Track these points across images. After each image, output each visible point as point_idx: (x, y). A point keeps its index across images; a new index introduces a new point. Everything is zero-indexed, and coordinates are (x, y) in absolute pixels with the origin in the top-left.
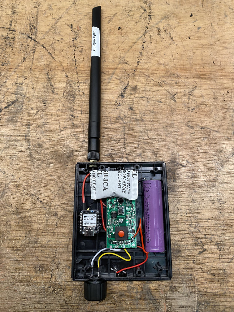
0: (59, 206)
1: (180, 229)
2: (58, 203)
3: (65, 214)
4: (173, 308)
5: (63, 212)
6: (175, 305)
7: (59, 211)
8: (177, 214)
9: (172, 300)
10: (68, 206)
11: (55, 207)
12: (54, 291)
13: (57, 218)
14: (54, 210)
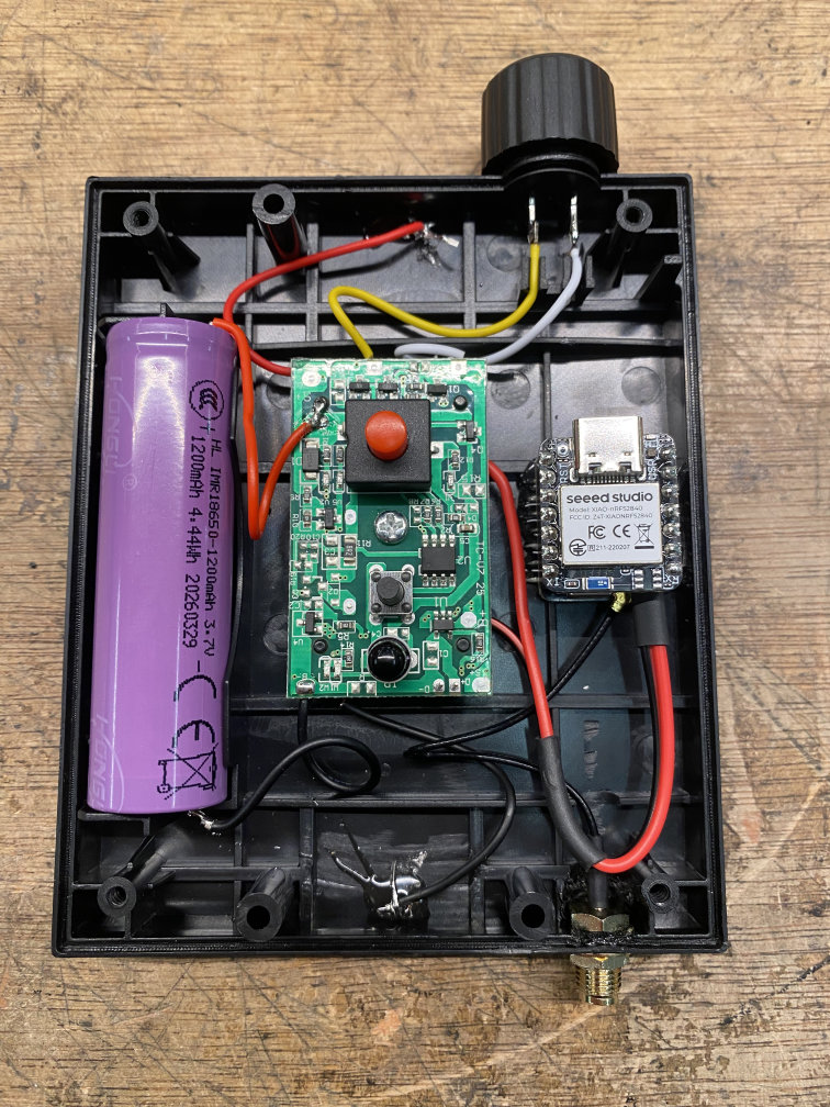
0: (49, 44)
1: (789, 156)
2: (47, 25)
3: (92, 83)
4: (754, 580)
5: (74, 72)
6: (764, 563)
7: (49, 66)
8: (767, 77)
9: (748, 537)
10: (107, 39)
11: (24, 47)
12: (30, 506)
13: (40, 106)
14: (22, 66)
